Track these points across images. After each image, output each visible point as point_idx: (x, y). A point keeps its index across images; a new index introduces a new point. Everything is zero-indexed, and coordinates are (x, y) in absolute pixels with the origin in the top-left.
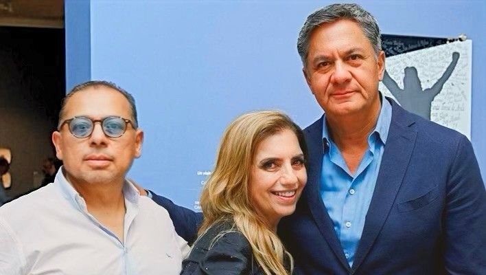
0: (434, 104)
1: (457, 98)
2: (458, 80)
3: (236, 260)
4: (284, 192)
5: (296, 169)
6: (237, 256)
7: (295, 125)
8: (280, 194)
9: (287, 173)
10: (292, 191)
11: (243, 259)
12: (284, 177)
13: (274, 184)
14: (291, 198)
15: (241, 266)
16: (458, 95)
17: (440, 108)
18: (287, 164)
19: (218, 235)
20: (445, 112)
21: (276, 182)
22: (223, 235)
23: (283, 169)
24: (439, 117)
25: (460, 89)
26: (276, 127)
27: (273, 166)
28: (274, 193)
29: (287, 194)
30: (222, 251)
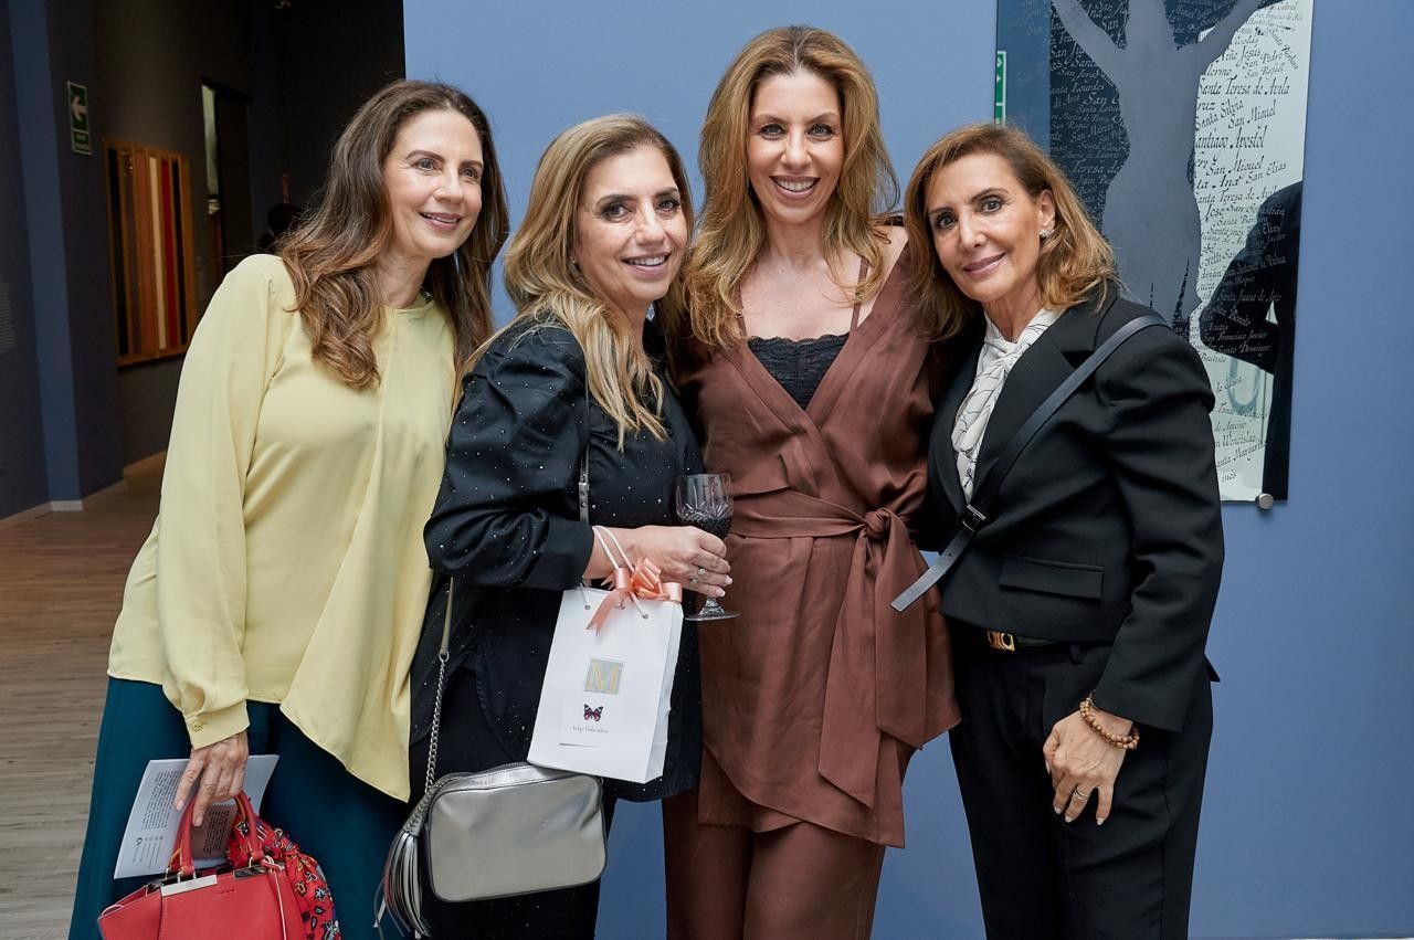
0: (1206, 81)
1: (1271, 65)
2: (1275, 21)
3: (550, 374)
4: (645, 258)
5: (665, 217)
6: (552, 366)
7: (663, 140)
8: (637, 262)
9: (646, 223)
10: (659, 256)
11: (566, 373)
12: (641, 231)
13: (625, 246)
14: (656, 268)
15: (559, 384)
16: (1275, 57)
17: (1223, 90)
18: (647, 207)
19: (527, 332)
20: (1234, 100)
21: (628, 241)
22: (534, 331)
23: (638, 216)
24: (1218, 110)
25: (1279, 42)
26: (624, 140)
27: (622, 211)
28: (627, 261)
29: (649, 262)
30: (527, 356)
